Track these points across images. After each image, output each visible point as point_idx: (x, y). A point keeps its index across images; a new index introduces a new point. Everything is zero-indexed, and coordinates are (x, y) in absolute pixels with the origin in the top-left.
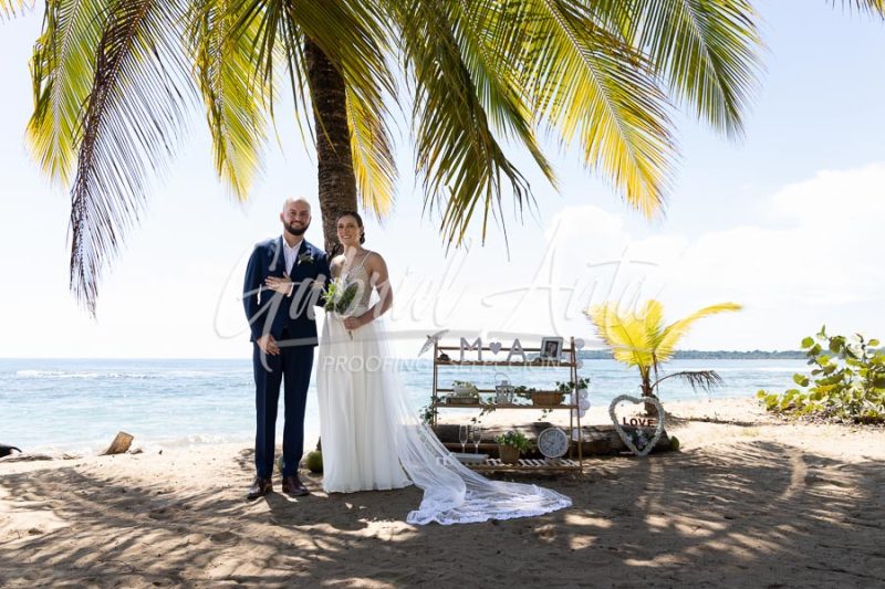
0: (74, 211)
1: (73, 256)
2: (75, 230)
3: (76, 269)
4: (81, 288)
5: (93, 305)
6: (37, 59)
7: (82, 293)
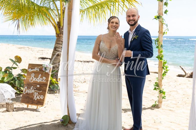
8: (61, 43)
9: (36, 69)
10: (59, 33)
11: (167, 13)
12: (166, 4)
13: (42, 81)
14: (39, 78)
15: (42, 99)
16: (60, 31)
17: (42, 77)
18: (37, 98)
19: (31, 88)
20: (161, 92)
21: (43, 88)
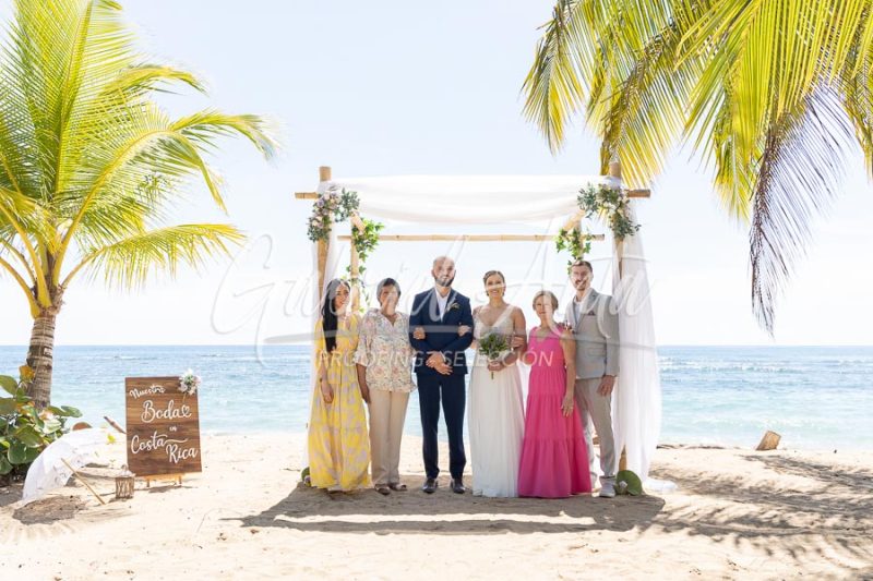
0: (752, 250)
2: (754, 264)
3: (756, 297)
4: (761, 313)
5: (772, 326)
7: (762, 316)
8: (49, 332)
9: (154, 388)
10: (50, 305)
11: (364, 272)
12: (362, 256)
13: (181, 414)
14: (169, 410)
15: (194, 456)
16: (52, 298)
17: (175, 407)
18: (179, 457)
19: (154, 437)
21: (188, 431)
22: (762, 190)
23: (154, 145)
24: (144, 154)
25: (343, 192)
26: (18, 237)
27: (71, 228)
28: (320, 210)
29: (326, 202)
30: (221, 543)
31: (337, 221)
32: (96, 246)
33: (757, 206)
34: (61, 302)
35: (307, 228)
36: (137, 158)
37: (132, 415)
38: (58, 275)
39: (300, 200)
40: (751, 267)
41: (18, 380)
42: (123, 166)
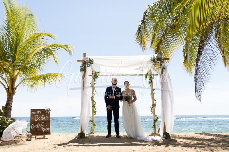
0: (195, 80)
1: (195, 89)
2: (196, 84)
3: (196, 92)
4: (198, 96)
5: (201, 100)
6: (184, 50)
7: (198, 97)
8: (11, 100)
9: (38, 112)
10: (12, 93)
12: (95, 80)
13: (45, 119)
14: (42, 118)
15: (48, 130)
16: (13, 91)
17: (44, 117)
18: (45, 130)
19: (38, 125)
20: (94, 125)
21: (47, 123)
22: (197, 65)
23: (41, 50)
24: (38, 52)
25: (89, 59)
26: (4, 74)
27: (18, 73)
28: (83, 64)
29: (85, 62)
30: (55, 148)
31: (88, 67)
32: (25, 78)
33: (196, 68)
34: (15, 92)
35: (80, 69)
36: (36, 54)
37: (32, 119)
38: (14, 85)
39: (78, 62)
40: (195, 84)
41: (1, 110)
42: (33, 56)
